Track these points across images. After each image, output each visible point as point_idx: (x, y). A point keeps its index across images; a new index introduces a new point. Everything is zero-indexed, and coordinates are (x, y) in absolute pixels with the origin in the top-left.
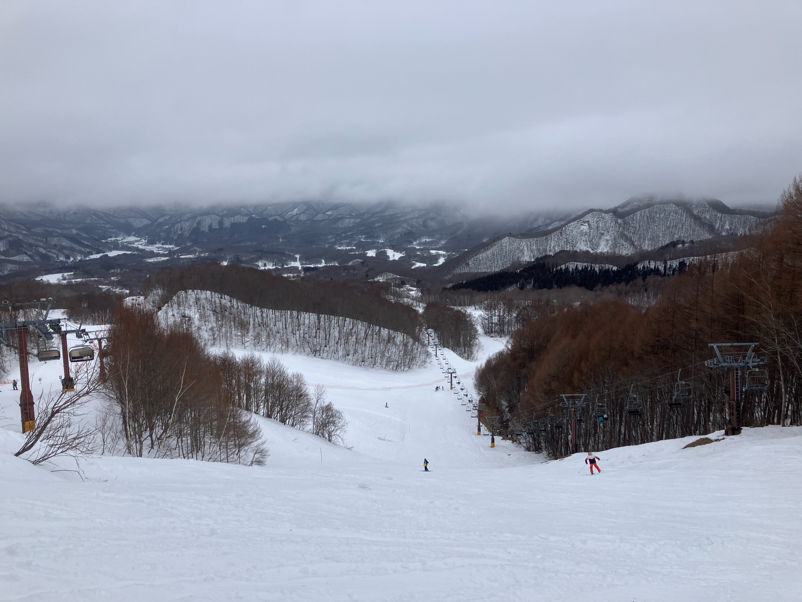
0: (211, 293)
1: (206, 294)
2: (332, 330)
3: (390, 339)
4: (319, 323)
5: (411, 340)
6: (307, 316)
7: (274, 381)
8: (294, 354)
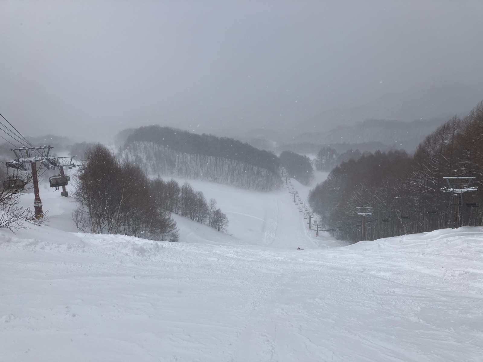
0: (153, 144)
1: (150, 144)
2: (224, 167)
3: (259, 173)
4: (217, 162)
5: (271, 174)
6: (209, 158)
7: (186, 196)
8: (202, 180)
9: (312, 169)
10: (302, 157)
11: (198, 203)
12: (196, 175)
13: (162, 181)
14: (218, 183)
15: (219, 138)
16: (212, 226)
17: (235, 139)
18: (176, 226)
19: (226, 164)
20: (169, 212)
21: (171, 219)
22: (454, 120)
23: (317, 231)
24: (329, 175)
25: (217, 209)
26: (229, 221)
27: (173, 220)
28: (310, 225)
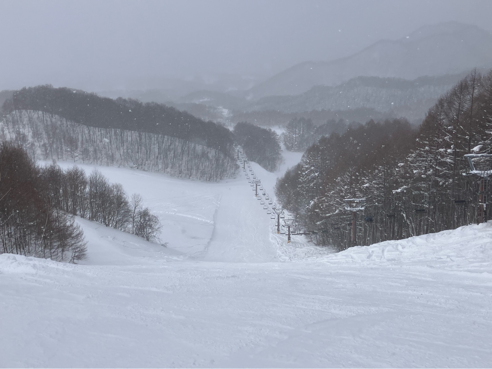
0: (43, 113)
1: (38, 114)
2: (153, 147)
3: (204, 155)
4: (141, 139)
5: (222, 156)
6: (129, 134)
7: (96, 190)
8: (119, 167)
9: (280, 148)
10: (264, 131)
11: (115, 201)
12: (111, 160)
13: (59, 170)
14: (144, 170)
15: (144, 104)
16: (137, 234)
17: (168, 106)
18: (83, 236)
19: (155, 142)
20: (71, 216)
21: (75, 225)
22: (472, 76)
23: (289, 235)
24: (303, 156)
25: (143, 209)
26: (162, 226)
27: (78, 228)
28: (278, 228)
